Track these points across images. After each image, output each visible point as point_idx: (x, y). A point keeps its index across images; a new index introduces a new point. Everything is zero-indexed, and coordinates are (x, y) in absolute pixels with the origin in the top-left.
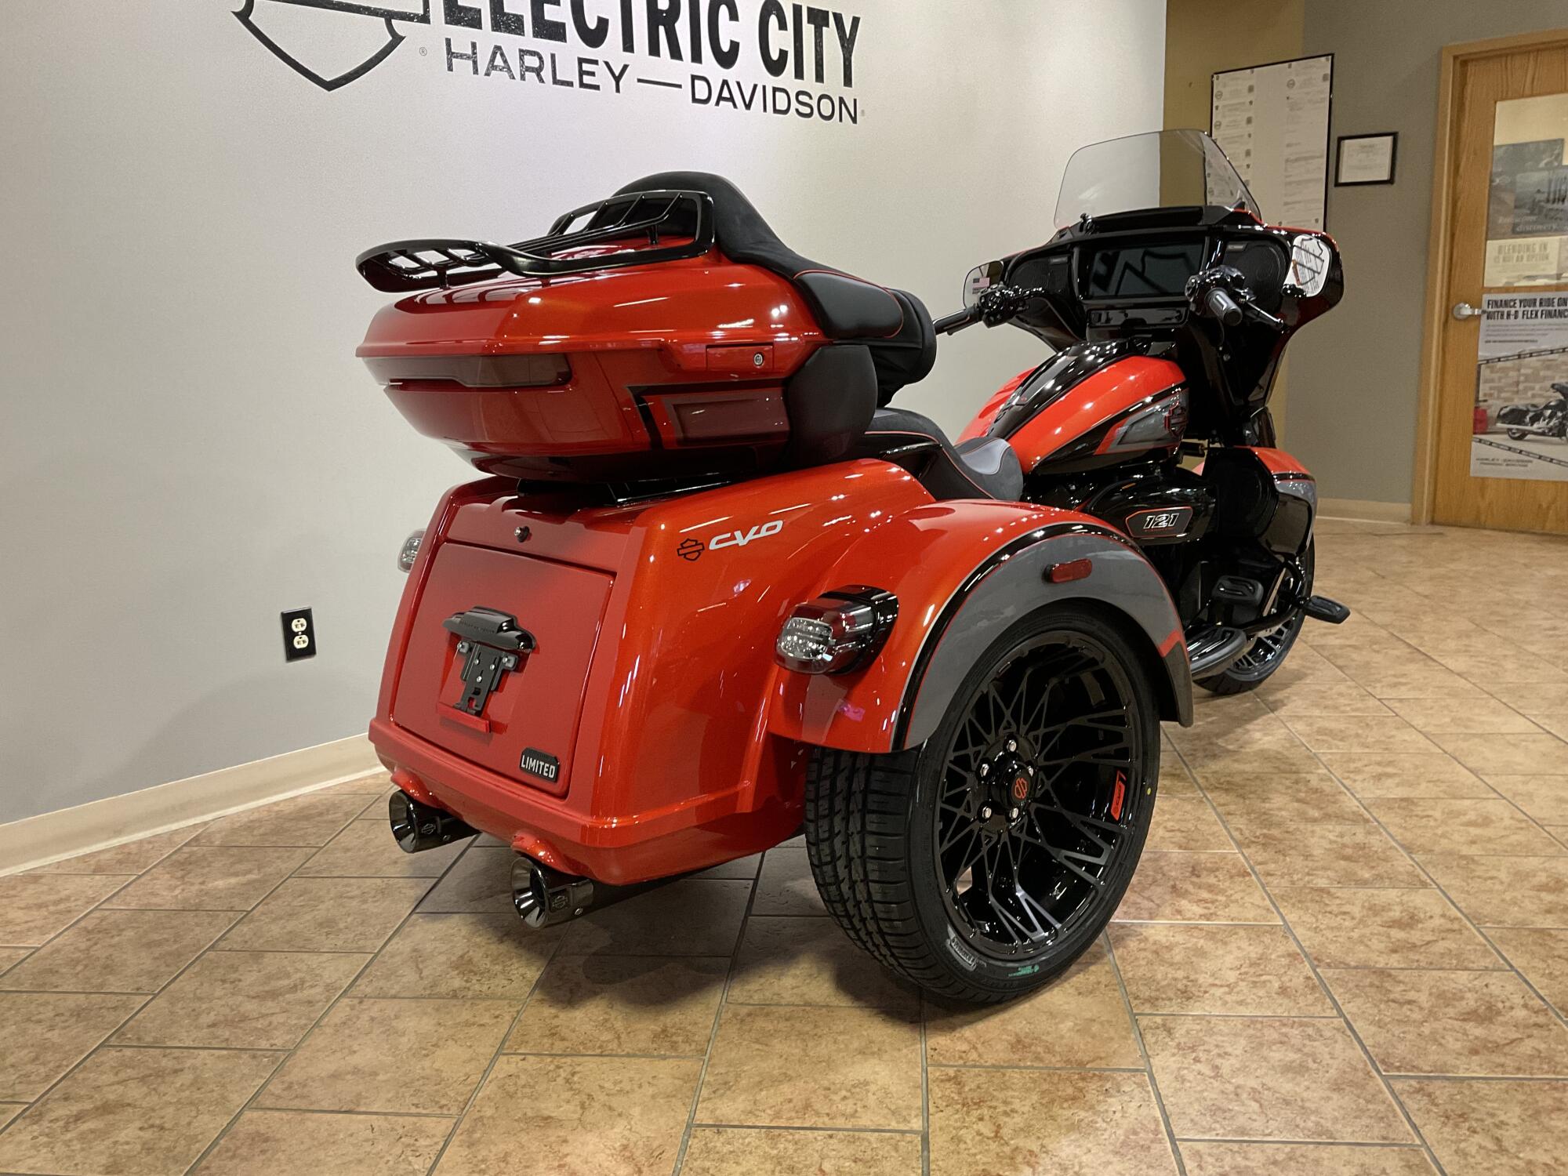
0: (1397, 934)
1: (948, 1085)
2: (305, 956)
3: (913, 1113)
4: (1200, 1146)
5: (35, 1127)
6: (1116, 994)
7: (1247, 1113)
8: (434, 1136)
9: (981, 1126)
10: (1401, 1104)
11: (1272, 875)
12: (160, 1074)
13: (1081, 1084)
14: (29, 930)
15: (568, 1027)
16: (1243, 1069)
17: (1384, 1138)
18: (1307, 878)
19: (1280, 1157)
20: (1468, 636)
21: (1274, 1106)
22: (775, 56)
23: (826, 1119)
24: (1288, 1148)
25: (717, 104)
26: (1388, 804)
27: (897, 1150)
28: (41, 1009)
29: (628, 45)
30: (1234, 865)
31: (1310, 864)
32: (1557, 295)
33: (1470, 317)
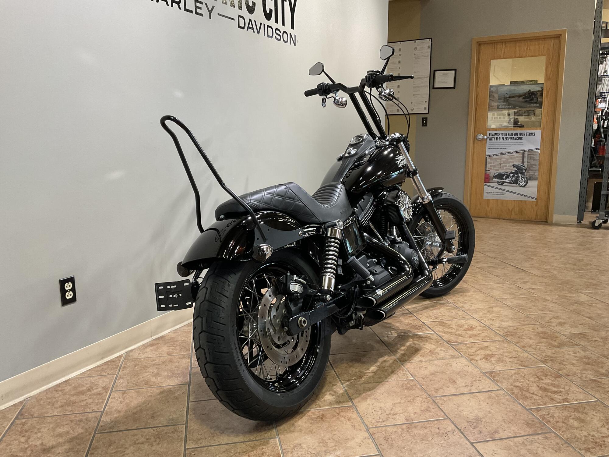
11: (569, 375)
18: (585, 375)
22: (268, 12)
25: (247, 30)
26: (576, 336)
30: (550, 372)
31: (577, 368)
32: (514, 132)
33: (483, 139)
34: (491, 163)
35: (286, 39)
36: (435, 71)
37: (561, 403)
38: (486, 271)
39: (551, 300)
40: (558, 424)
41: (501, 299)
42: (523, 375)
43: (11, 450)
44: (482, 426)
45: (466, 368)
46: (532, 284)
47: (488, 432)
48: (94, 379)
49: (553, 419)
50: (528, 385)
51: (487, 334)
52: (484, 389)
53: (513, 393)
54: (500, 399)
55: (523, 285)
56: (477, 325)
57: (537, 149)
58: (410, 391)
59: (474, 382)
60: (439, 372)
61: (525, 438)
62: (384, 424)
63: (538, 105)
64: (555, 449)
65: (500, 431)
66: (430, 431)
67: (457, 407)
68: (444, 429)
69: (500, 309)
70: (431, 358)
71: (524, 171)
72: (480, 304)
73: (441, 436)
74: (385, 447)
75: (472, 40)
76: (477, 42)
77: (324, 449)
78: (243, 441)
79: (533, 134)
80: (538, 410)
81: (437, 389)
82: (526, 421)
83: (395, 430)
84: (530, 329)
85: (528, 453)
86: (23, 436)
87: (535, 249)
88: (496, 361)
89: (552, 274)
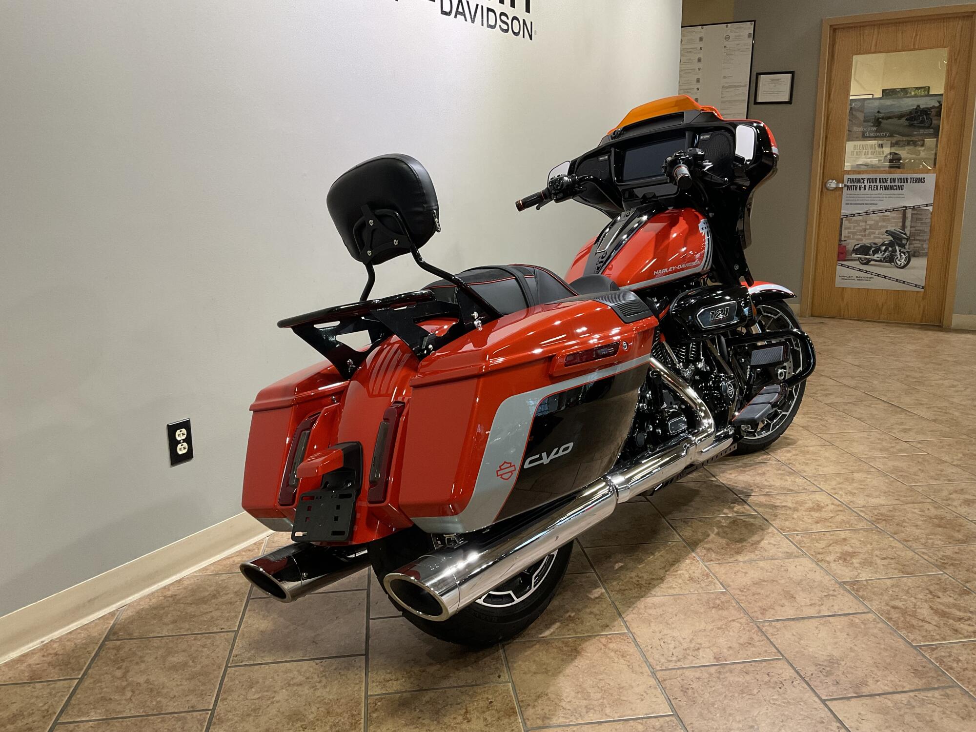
25: (456, 17)
32: (889, 176)
33: (837, 189)
34: (849, 228)
35: (516, 31)
36: (758, 74)
37: (970, 637)
38: (841, 409)
39: (949, 460)
40: (967, 672)
41: (866, 458)
42: (907, 589)
43: (102, 689)
44: (840, 673)
45: (811, 575)
46: (917, 433)
47: (851, 683)
48: (221, 578)
49: (958, 663)
50: (915, 605)
51: (844, 518)
52: (841, 610)
53: (890, 619)
54: (869, 628)
55: (903, 434)
56: (829, 502)
57: (927, 205)
58: (720, 612)
59: (825, 598)
60: (767, 581)
61: (912, 694)
62: (679, 664)
63: (931, 131)
64: (961, 715)
65: (870, 681)
66: (755, 678)
67: (797, 640)
68: (777, 676)
69: (865, 475)
70: (752, 556)
71: (904, 242)
72: (833, 467)
73: (774, 688)
74: (683, 703)
75: (821, 23)
76: (831, 26)
77: (584, 703)
78: (456, 685)
79: (921, 180)
80: (933, 649)
81: (764, 609)
82: (911, 666)
83: (697, 675)
84: (916, 511)
85: (916, 721)
86: (119, 668)
87: (921, 372)
88: (860, 563)
89: (951, 416)
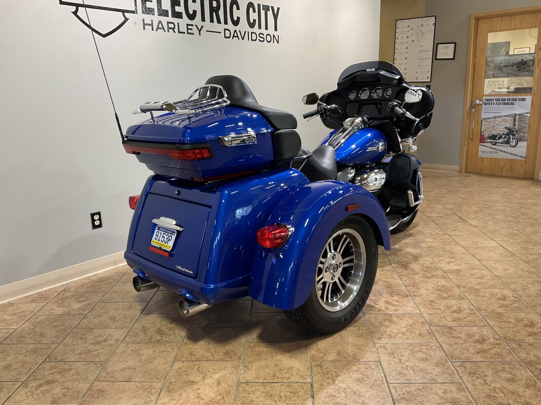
0: (455, 315)
1: (318, 367)
2: (107, 330)
3: (308, 377)
4: (396, 385)
5: (26, 389)
6: (369, 336)
7: (410, 374)
8: (157, 388)
9: (329, 381)
10: (456, 370)
11: (415, 296)
12: (65, 370)
13: (359, 366)
14: (12, 322)
15: (196, 352)
16: (408, 360)
17: (451, 381)
18: (427, 297)
19: (420, 388)
20: (477, 213)
21: (418, 372)
22: (252, 21)
23: (281, 379)
24: (422, 385)
25: (233, 38)
26: (452, 271)
27: (303, 389)
28: (21, 350)
29: (203, 19)
30: (404, 293)
31: (428, 292)
32: (507, 97)
33: (480, 104)
34: (486, 125)
35: (269, 41)
36: (438, 44)
39: (461, 245)
41: (421, 242)
46: (460, 232)
51: (383, 265)
55: (451, 232)
57: (527, 113)
63: (529, 73)
64: (358, 336)
71: (515, 133)
75: (470, 15)
76: (475, 18)
79: (524, 100)
87: (495, 203)
